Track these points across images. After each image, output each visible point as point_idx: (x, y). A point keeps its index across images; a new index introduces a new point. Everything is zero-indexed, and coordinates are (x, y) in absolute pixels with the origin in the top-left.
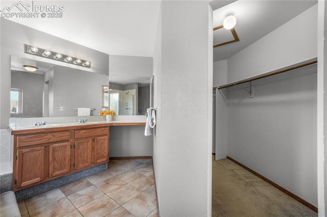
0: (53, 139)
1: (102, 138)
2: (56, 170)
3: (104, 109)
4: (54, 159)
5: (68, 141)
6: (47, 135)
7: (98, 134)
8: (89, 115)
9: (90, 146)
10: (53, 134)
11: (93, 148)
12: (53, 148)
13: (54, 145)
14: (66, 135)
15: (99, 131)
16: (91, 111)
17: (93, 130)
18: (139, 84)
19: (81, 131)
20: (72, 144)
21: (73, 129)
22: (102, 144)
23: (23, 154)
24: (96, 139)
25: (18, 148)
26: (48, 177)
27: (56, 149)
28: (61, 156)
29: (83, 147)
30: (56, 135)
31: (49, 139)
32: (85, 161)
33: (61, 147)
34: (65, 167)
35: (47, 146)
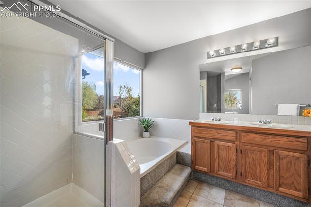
0: (218, 136)
4: (219, 157)
5: (233, 142)
6: (212, 131)
10: (217, 130)
12: (218, 145)
13: (219, 143)
14: (231, 135)
15: (282, 141)
19: (251, 134)
20: (238, 148)
21: (239, 130)
22: (291, 164)
23: (196, 142)
24: (277, 153)
25: (194, 137)
26: (214, 172)
27: (221, 147)
28: (226, 156)
29: (253, 156)
30: (220, 132)
31: (214, 135)
32: (258, 177)
33: (225, 147)
34: (230, 170)
35: (212, 141)
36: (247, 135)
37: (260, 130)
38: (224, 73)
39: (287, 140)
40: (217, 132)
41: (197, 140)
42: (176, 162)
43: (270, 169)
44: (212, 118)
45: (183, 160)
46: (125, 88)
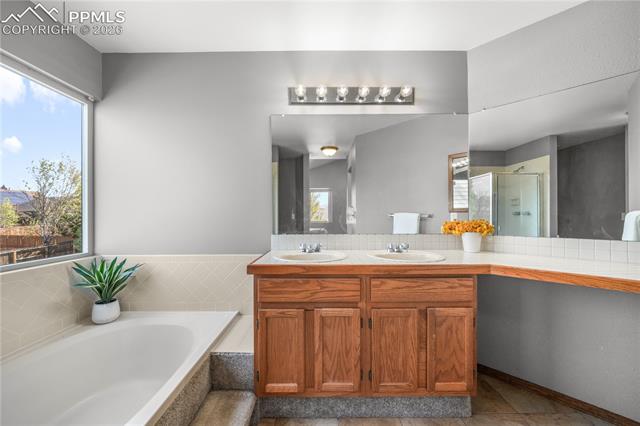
0: (321, 295)
1: (451, 311)
2: (329, 374)
3: (454, 216)
4: (324, 346)
5: (353, 305)
6: (308, 282)
7: (437, 298)
8: (414, 229)
9: (413, 333)
10: (320, 280)
11: (422, 340)
12: (323, 318)
13: (326, 311)
14: (349, 290)
15: (440, 288)
16: (422, 220)
17: (421, 281)
18: (559, 138)
19: (388, 281)
20: (364, 317)
21: (367, 275)
22: (452, 332)
23: (267, 319)
24: (433, 313)
25: (260, 305)
26: (313, 387)
27: (328, 321)
28: (340, 341)
29: (393, 329)
30: (327, 284)
31: (313, 294)
32: (400, 372)
33: (338, 319)
34: (347, 373)
35: (307, 309)
36: (382, 283)
37: (405, 271)
38: (308, 155)
39: (447, 285)
40: (320, 285)
41: (270, 312)
42: (209, 387)
43: (421, 348)
44: (301, 248)
45: (230, 375)
46: (61, 169)
